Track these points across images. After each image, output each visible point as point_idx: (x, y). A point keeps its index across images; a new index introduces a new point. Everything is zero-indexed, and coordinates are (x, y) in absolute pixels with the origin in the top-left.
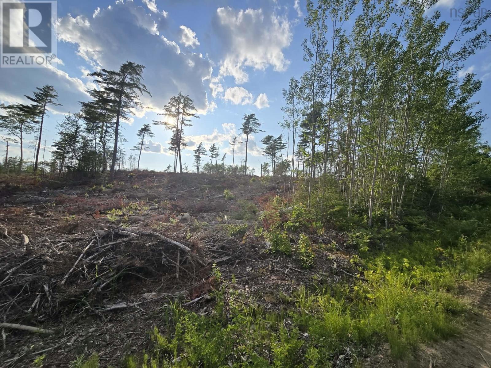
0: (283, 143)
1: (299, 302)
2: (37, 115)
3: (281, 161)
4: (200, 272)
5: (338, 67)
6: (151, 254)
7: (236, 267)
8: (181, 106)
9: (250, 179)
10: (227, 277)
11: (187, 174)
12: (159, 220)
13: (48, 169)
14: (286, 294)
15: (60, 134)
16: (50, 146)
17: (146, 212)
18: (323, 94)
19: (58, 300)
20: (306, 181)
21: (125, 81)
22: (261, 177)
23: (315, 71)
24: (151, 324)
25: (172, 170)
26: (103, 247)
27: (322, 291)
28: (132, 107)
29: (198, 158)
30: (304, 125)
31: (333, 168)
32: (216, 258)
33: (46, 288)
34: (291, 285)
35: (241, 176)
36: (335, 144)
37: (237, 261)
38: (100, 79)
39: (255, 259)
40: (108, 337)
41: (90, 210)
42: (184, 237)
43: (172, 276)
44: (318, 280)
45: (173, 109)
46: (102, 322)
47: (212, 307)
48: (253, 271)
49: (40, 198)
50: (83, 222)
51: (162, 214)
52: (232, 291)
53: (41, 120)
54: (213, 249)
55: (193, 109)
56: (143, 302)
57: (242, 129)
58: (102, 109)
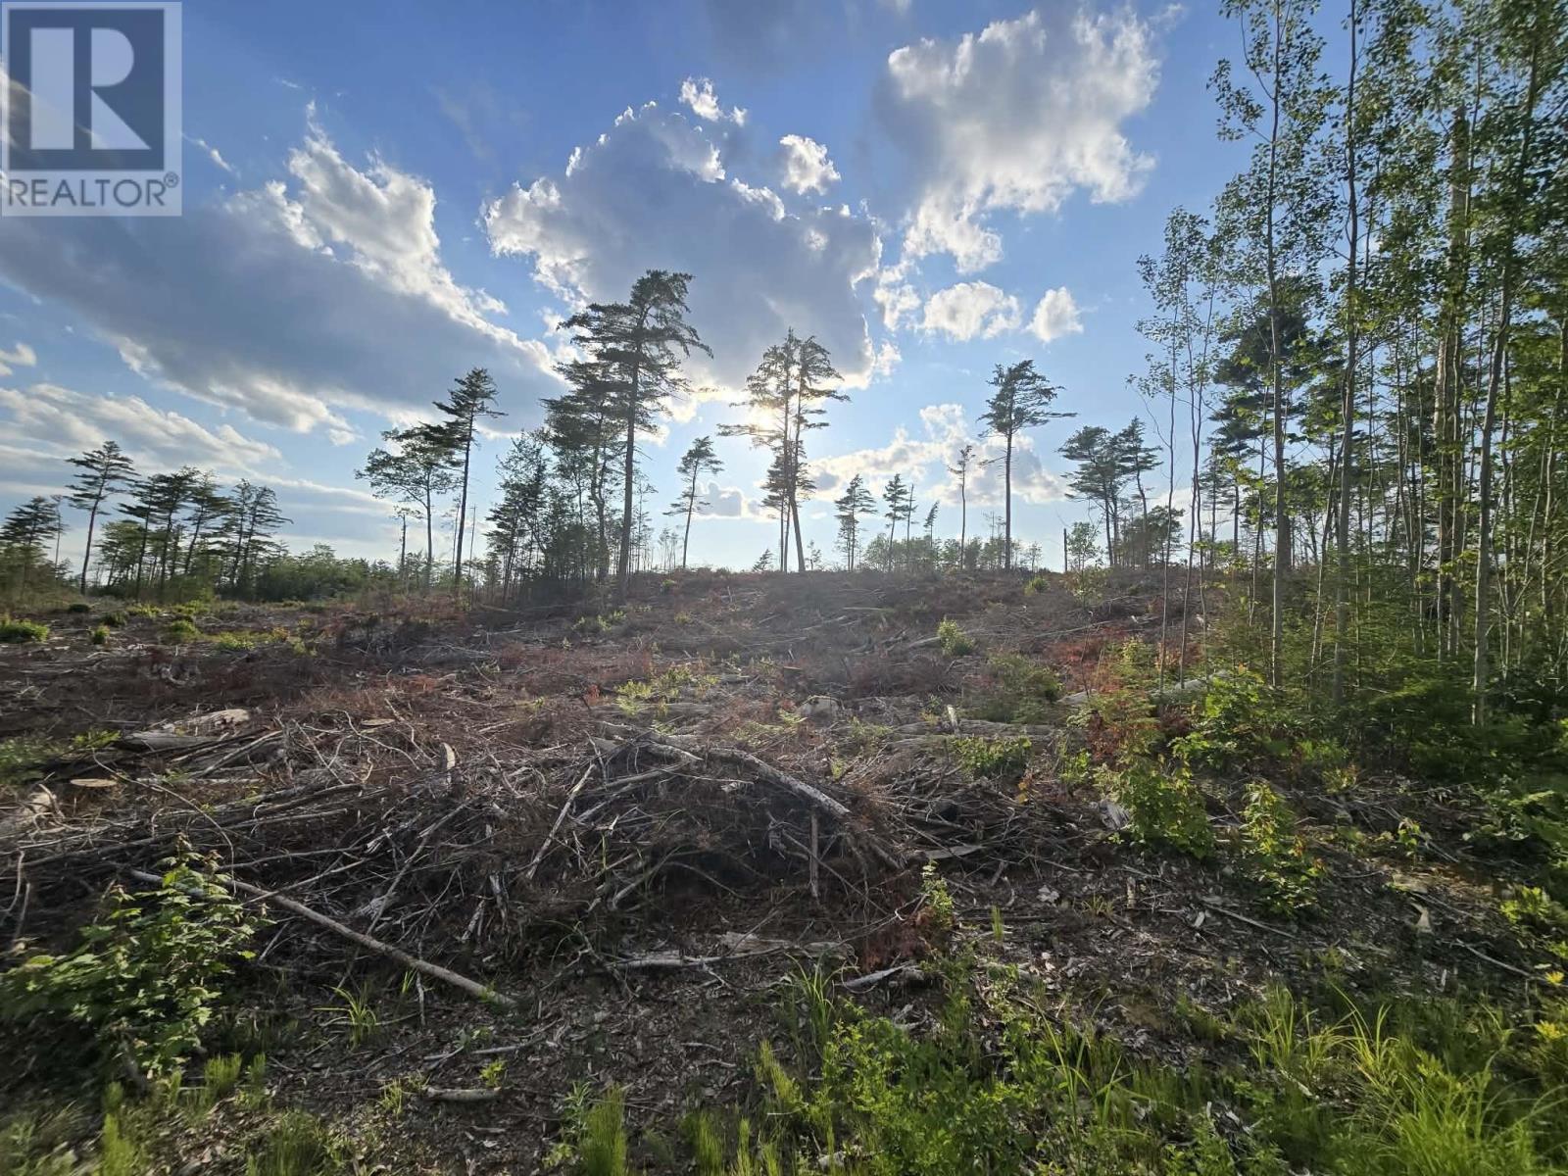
0: (1146, 450)
1: (1268, 1046)
2: (457, 447)
3: (1139, 514)
4: (884, 886)
5: (1378, 128)
6: (737, 818)
7: (1000, 882)
8: (795, 370)
9: (1025, 583)
10: (972, 913)
11: (818, 573)
12: (747, 714)
13: (481, 579)
14: (1204, 1004)
15: (504, 486)
16: (484, 521)
17: (712, 692)
18: (1315, 244)
19: (521, 922)
20: (1255, 580)
21: (645, 325)
22: (1067, 572)
23: (1274, 165)
24: (748, 1029)
25: (774, 565)
26: (616, 788)
27: (1372, 1022)
28: (665, 395)
29: (849, 523)
30: (1231, 372)
31: (1375, 526)
32: (933, 847)
33: (496, 886)
34: (1223, 975)
35: (993, 573)
36: (1381, 428)
37: (1003, 863)
38: (586, 332)
39: (1069, 861)
40: (639, 1044)
41: (576, 682)
42: (829, 772)
43: (798, 887)
44: (1345, 972)
45: (772, 383)
46: (621, 998)
47: (929, 1009)
48: (1065, 905)
49: (466, 651)
50: (564, 716)
51: (756, 698)
52: (994, 964)
53: (464, 457)
54: (917, 816)
55: (829, 375)
56: (724, 960)
57: (987, 416)
58: (592, 411)
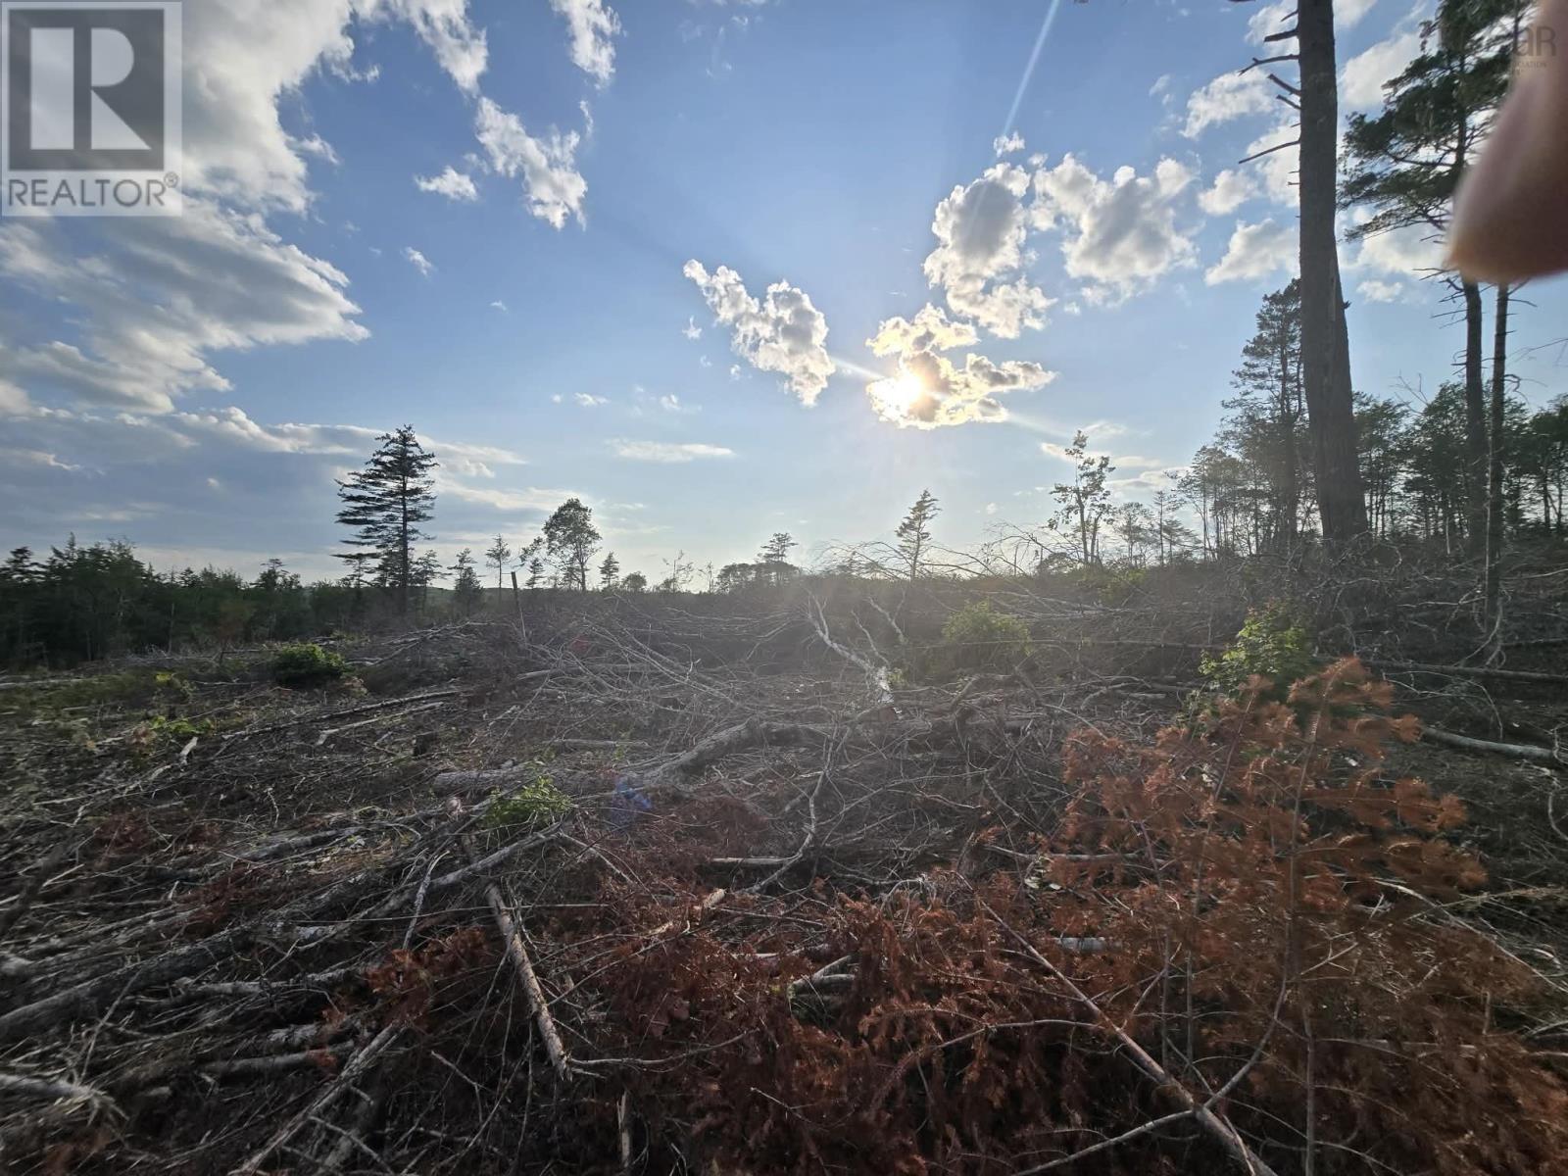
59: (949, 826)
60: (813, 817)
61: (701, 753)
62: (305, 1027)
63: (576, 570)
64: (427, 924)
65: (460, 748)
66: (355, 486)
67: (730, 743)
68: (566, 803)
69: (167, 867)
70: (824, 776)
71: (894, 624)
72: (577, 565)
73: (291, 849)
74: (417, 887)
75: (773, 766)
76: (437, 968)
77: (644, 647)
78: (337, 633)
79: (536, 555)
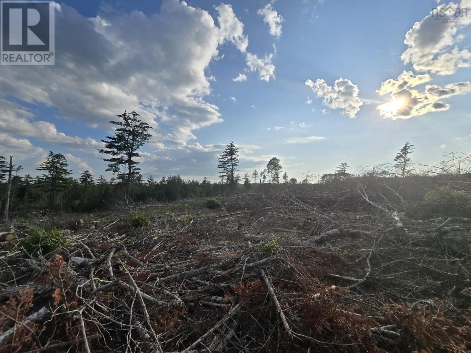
59: (439, 280)
60: (369, 265)
61: (322, 237)
62: (219, 297)
63: (275, 178)
64: (246, 277)
65: (249, 228)
66: (221, 158)
67: (333, 235)
68: (281, 248)
69: (190, 249)
70: (373, 251)
71: (398, 194)
72: (276, 176)
73: (213, 250)
74: (243, 266)
75: (350, 245)
76: (250, 290)
77: (299, 201)
78: (219, 195)
79: (264, 174)
